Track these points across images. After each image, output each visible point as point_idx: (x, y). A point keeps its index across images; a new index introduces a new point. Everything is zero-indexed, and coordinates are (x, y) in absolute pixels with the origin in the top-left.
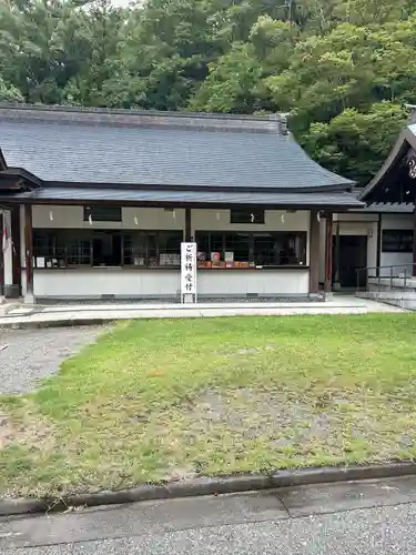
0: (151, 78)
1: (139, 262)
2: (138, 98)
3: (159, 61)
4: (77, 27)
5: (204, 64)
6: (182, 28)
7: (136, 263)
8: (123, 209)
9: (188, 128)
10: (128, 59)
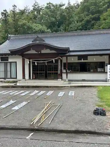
0: (83, 22)
1: (92, 71)
2: (79, 28)
3: (85, 17)
4: (63, 12)
5: (99, 16)
6: (92, 8)
7: (91, 71)
8: (88, 56)
9: (101, 34)
10: (76, 18)
